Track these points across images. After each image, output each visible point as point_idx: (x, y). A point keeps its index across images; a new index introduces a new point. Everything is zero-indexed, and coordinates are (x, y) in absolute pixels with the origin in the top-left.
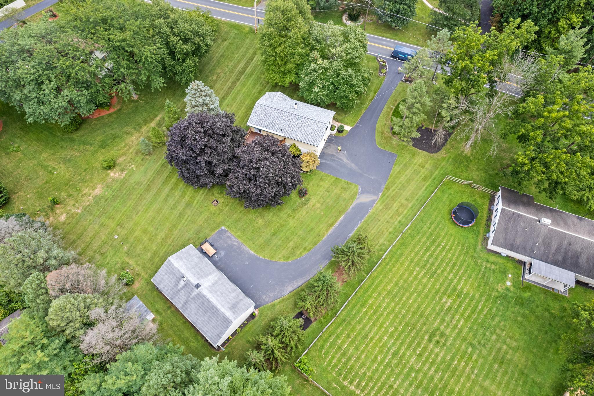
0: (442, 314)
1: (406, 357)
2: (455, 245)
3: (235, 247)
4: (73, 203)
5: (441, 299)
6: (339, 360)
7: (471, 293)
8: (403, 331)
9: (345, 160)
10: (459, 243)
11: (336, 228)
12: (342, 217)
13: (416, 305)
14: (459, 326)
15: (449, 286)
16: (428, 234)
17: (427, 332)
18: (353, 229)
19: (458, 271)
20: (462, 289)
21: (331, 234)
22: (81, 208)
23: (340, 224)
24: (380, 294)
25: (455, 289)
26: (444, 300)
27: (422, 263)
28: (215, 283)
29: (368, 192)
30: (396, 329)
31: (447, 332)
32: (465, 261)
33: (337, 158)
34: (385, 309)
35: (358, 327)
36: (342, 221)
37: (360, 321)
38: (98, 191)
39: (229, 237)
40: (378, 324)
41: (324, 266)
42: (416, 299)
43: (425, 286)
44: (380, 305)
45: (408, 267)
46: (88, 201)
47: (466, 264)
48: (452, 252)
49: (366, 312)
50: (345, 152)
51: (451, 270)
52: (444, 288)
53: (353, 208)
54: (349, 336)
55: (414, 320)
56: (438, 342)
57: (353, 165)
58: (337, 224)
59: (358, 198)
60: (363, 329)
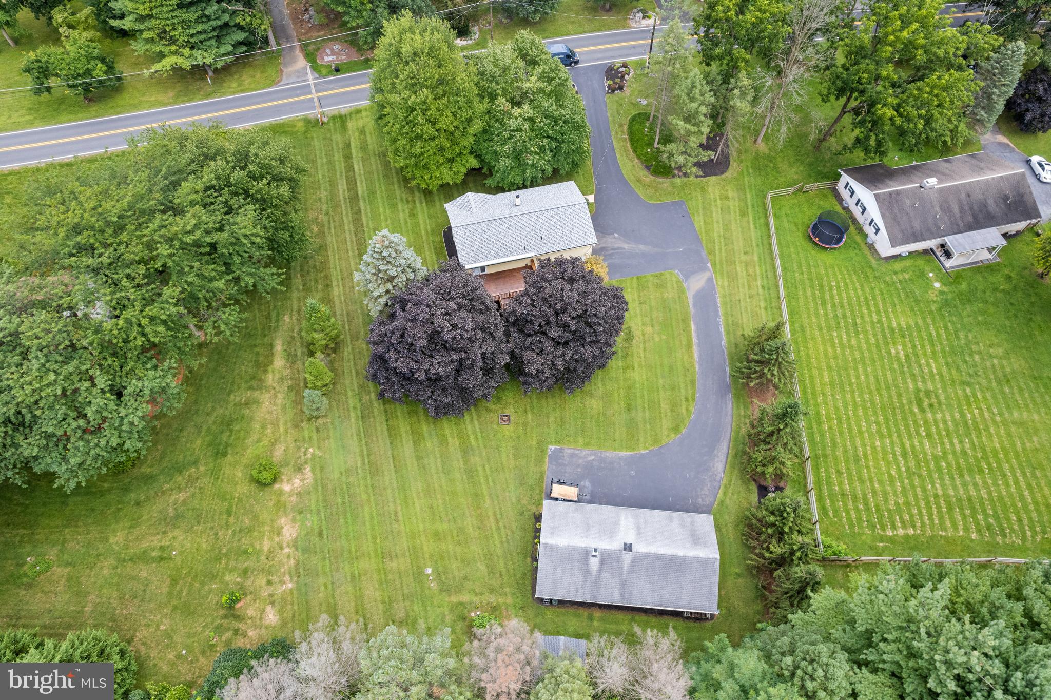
0: (906, 369)
1: (918, 448)
2: (846, 276)
4: (264, 582)
5: (889, 353)
6: (857, 510)
7: (912, 323)
8: (887, 420)
9: (626, 246)
10: (848, 271)
11: (699, 345)
12: (693, 326)
13: (872, 379)
14: (935, 371)
15: (883, 330)
16: (807, 282)
17: (910, 403)
18: (720, 333)
19: (876, 305)
20: (898, 324)
21: (700, 357)
22: (287, 578)
23: (698, 336)
24: (823, 394)
25: (892, 330)
26: (893, 351)
27: (833, 323)
29: (694, 272)
30: (877, 423)
31: (930, 386)
32: (872, 289)
33: (612, 249)
34: (846, 408)
35: (839, 453)
36: (697, 330)
37: (834, 445)
38: (289, 532)
40: (855, 432)
41: (730, 406)
42: (865, 370)
43: (860, 348)
44: (837, 408)
45: (823, 338)
46: (287, 558)
47: (877, 292)
48: (850, 287)
49: (830, 428)
50: (616, 235)
51: (868, 309)
52: (880, 337)
53: (694, 305)
54: (839, 473)
55: (886, 399)
56: (931, 406)
57: (642, 247)
58: (695, 340)
59: (689, 288)
60: (845, 451)
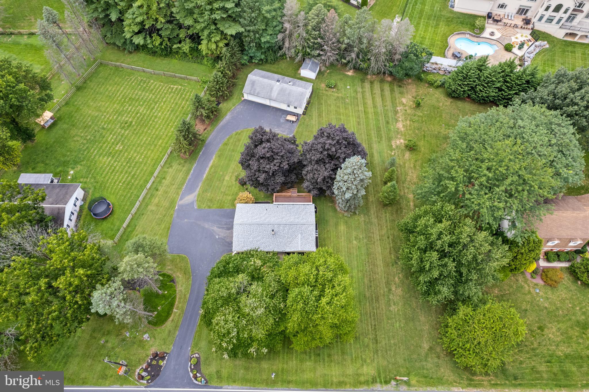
0: (123, 139)
1: (146, 110)
2: (111, 187)
3: (276, 127)
4: (408, 111)
5: (124, 147)
6: (185, 95)
7: (101, 158)
8: (148, 122)
9: (215, 228)
10: (107, 190)
11: (207, 166)
12: (205, 176)
13: (141, 138)
14: (111, 136)
15: (117, 158)
16: (133, 187)
17: (133, 126)
18: (194, 171)
19: (110, 169)
20: (108, 158)
21: (210, 160)
22: (399, 111)
23: (205, 170)
24: (167, 136)
25: (113, 157)
26: (121, 147)
27: (138, 165)
28: (271, 91)
29: (188, 205)
30: (154, 121)
31: (120, 130)
32: (104, 178)
33: (224, 228)
34: (162, 129)
35: (178, 113)
36: (204, 173)
37: (177, 117)
38: (400, 125)
39: (284, 132)
40: (165, 119)
41: (209, 138)
42: (141, 142)
43: (135, 151)
44: (166, 129)
45: (148, 159)
46: (400, 116)
47: (103, 176)
48: (114, 181)
49: (174, 123)
50: (217, 237)
51: (115, 167)
52: (122, 154)
53: (198, 187)
54: (183, 107)
55: (142, 129)
56: (126, 123)
57: (207, 226)
58: (208, 169)
59: (195, 197)
60: (175, 114)
